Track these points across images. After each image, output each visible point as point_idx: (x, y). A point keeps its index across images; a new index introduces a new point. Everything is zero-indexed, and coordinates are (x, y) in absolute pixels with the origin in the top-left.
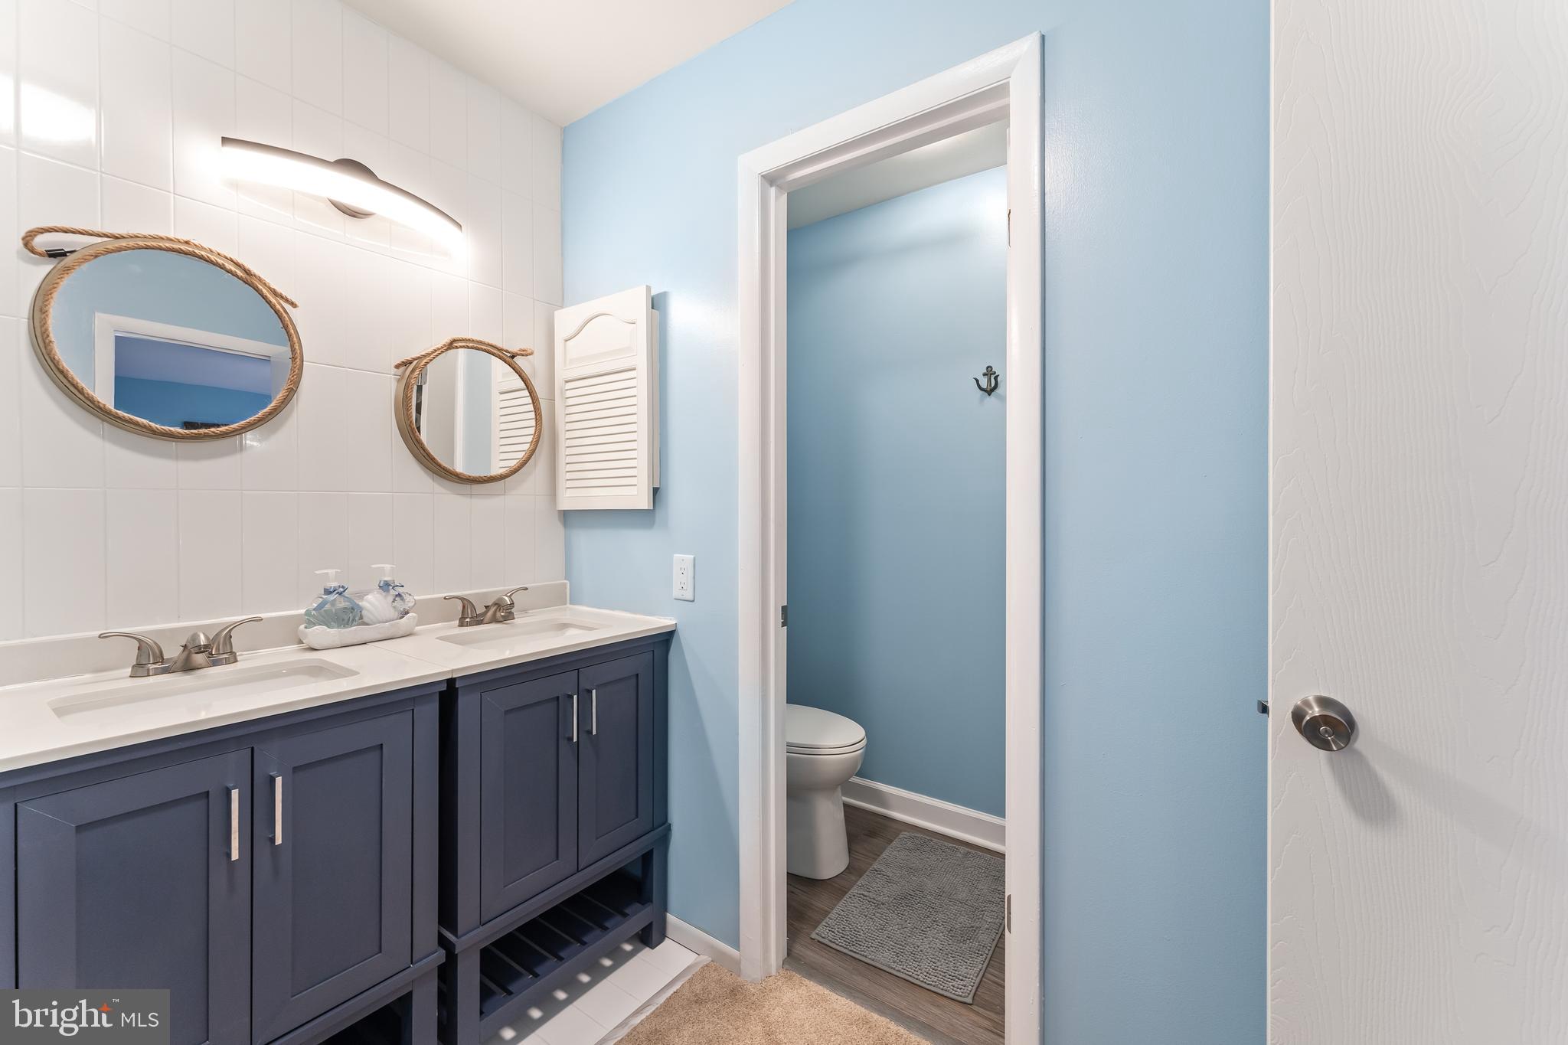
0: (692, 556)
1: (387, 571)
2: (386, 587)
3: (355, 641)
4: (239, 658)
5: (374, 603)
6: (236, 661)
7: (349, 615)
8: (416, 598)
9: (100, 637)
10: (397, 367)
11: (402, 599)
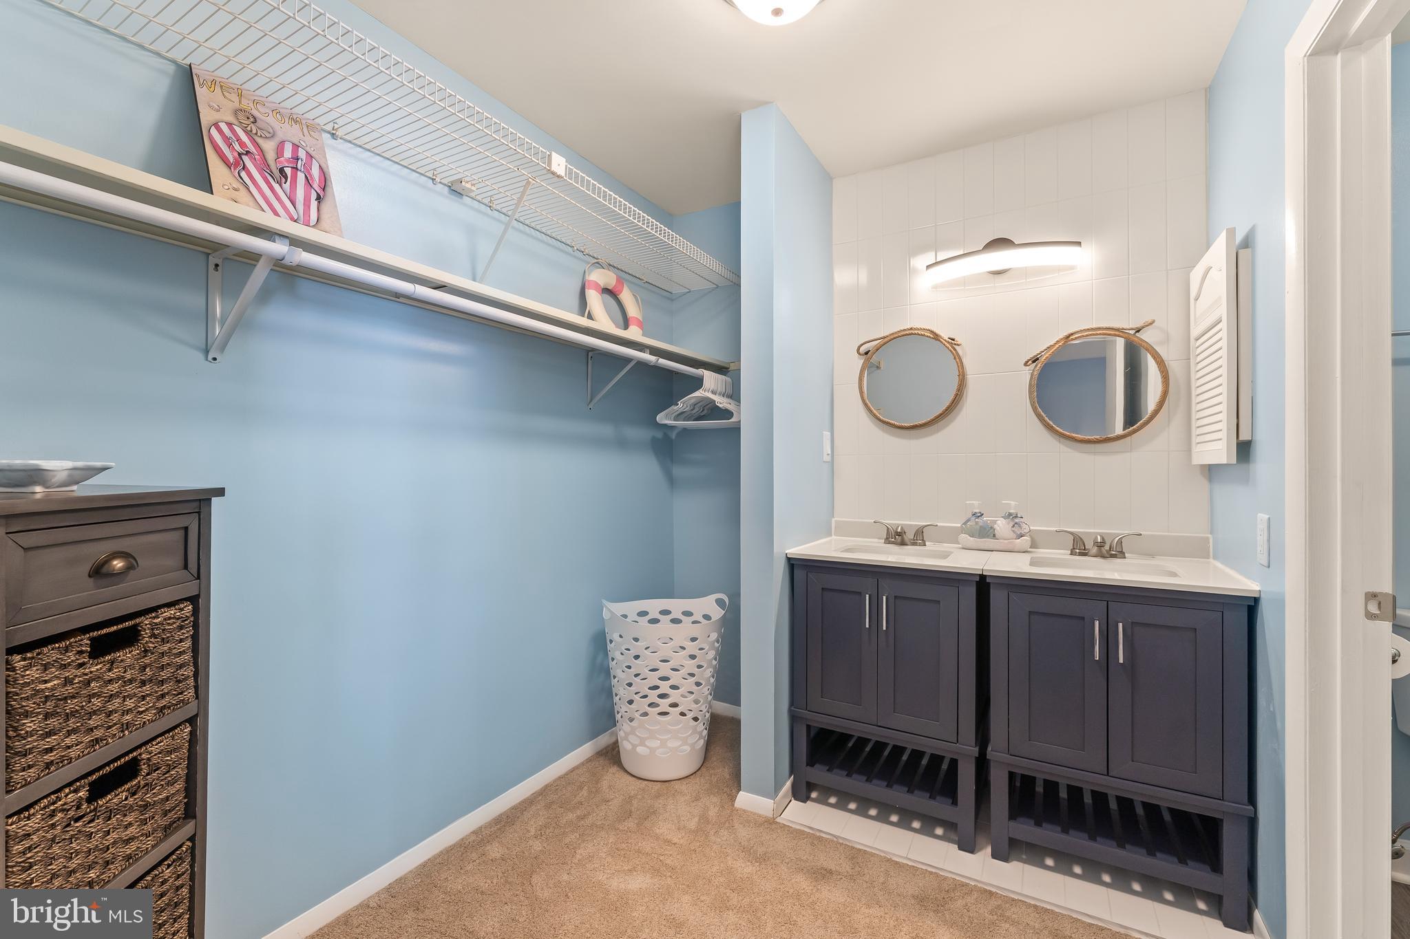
0: (1268, 516)
1: (1012, 505)
2: (1011, 516)
3: (986, 548)
4: (927, 543)
5: (1002, 526)
6: (925, 545)
7: (987, 532)
8: (1032, 528)
9: (874, 522)
10: (1026, 364)
11: (1020, 526)
